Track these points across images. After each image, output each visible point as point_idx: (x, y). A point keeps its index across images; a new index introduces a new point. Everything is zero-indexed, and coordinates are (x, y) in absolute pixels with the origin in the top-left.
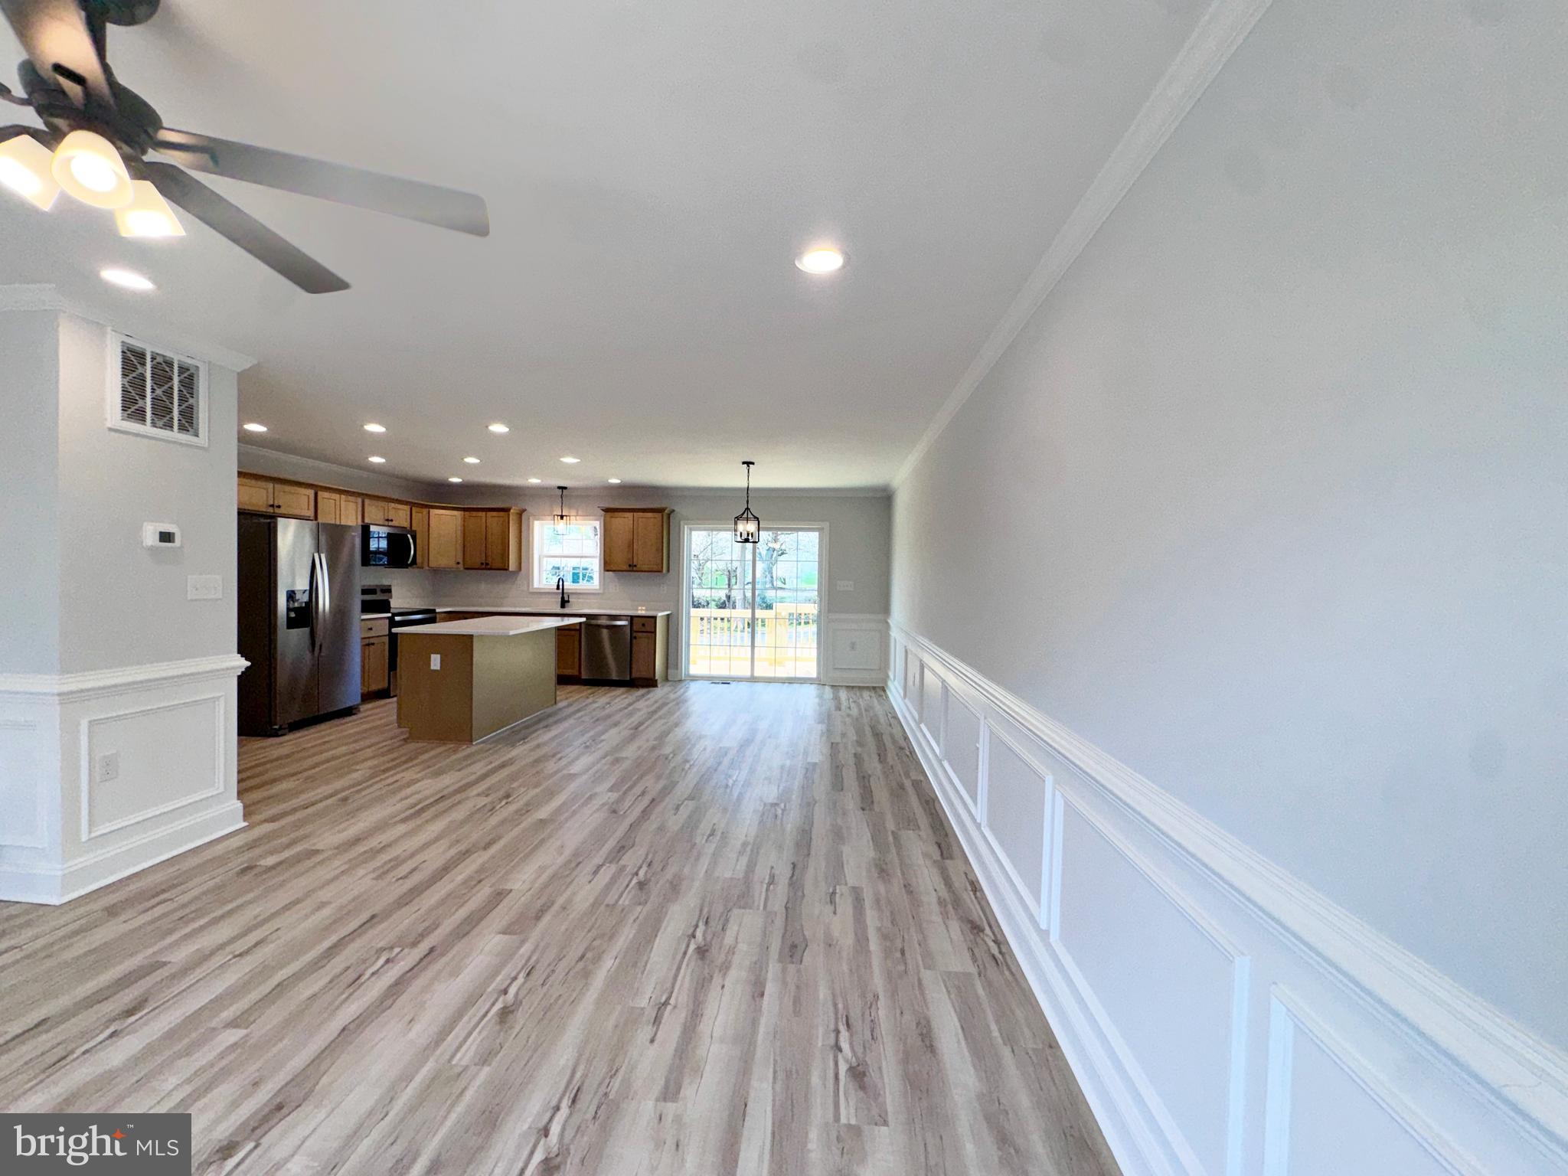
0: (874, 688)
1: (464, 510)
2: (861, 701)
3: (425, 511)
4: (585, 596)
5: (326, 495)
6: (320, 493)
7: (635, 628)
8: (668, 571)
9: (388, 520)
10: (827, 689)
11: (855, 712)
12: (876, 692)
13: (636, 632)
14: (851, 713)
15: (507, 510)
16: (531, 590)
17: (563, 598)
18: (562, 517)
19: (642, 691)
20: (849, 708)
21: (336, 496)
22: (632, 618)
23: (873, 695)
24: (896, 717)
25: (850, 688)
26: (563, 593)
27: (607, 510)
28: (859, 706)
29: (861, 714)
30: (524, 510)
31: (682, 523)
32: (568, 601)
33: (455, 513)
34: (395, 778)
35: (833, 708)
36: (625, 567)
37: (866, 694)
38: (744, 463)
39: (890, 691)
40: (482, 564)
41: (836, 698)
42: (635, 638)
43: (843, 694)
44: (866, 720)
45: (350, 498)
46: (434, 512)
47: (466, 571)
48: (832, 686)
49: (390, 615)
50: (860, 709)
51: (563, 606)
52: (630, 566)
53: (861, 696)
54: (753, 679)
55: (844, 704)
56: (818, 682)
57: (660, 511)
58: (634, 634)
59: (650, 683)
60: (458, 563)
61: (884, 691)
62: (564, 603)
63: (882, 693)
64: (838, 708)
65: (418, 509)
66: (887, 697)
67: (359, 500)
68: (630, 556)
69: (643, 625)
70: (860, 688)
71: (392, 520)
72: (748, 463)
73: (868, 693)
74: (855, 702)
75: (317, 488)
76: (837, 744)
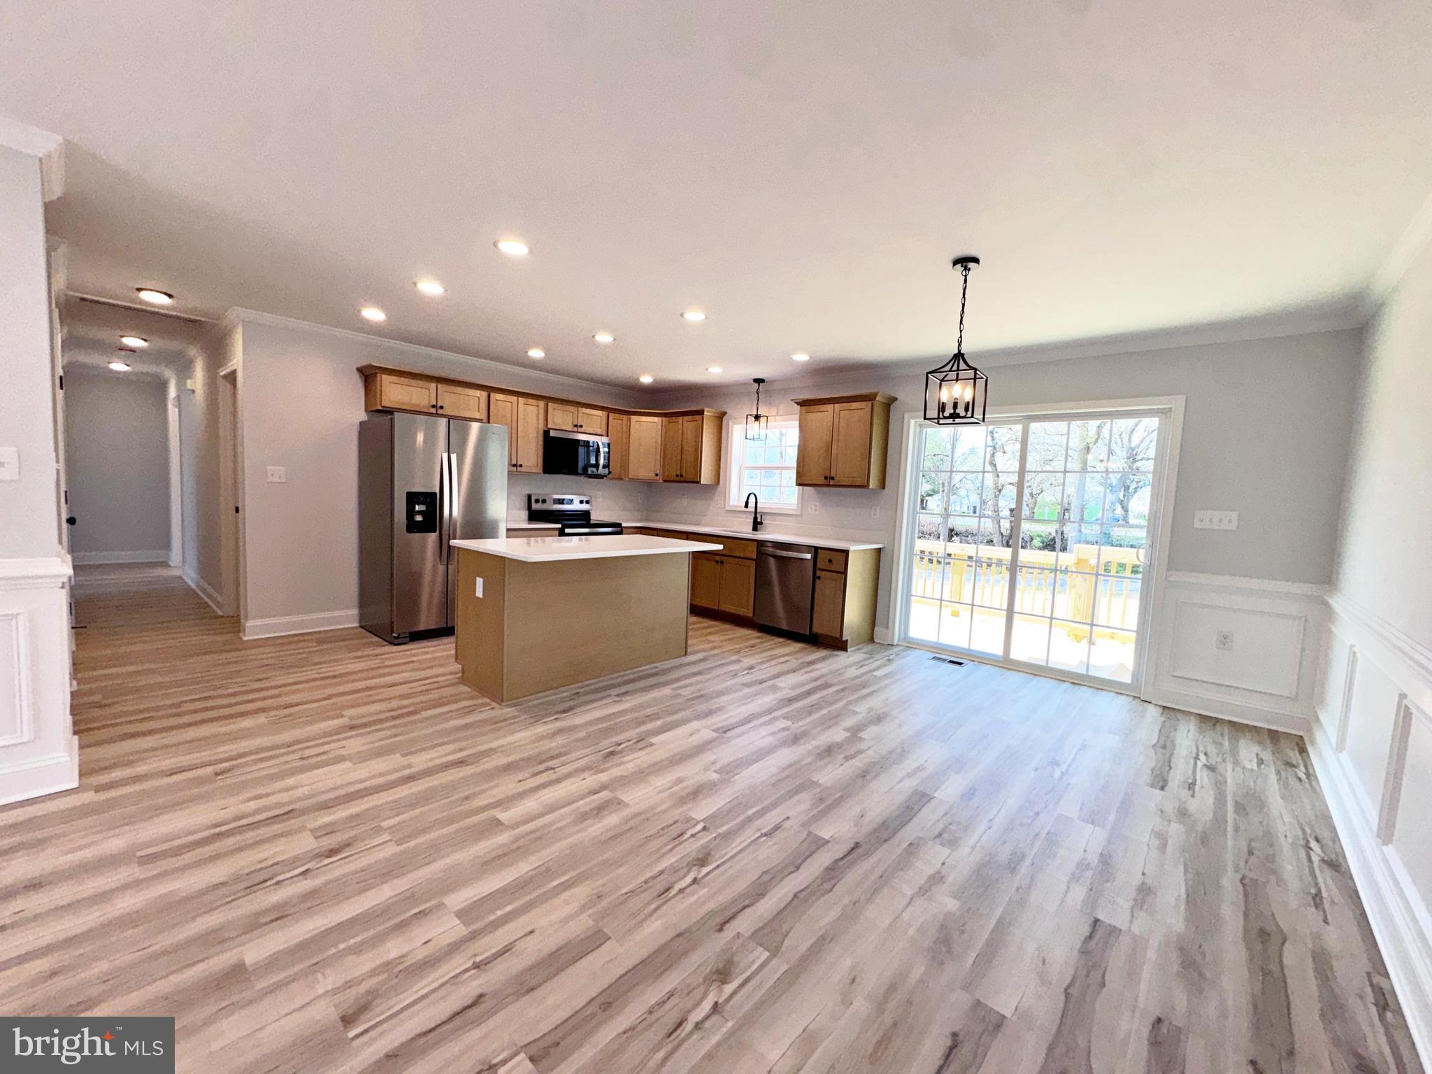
0: (1274, 736)
1: (665, 415)
2: (1229, 771)
3: (625, 418)
4: (781, 518)
5: (500, 396)
6: (492, 394)
7: (819, 565)
8: (883, 485)
9: (576, 426)
10: (1152, 712)
11: (1202, 804)
12: (1277, 751)
13: (821, 570)
14: (1193, 805)
15: (701, 413)
16: (727, 508)
17: (755, 518)
18: (757, 417)
19: (823, 653)
20: (1191, 786)
21: (513, 399)
22: (816, 550)
23: (1267, 756)
24: (1336, 865)
25: (1208, 722)
26: (756, 512)
27: (804, 404)
28: (1220, 785)
29: (1219, 821)
30: (725, 413)
31: (906, 416)
32: (761, 523)
33: (655, 419)
34: (321, 749)
35: (1146, 776)
36: (821, 481)
37: (1249, 751)
38: (956, 262)
39: (1320, 755)
40: (677, 476)
41: (1165, 746)
42: (819, 578)
43: (1187, 737)
44: (1232, 847)
45: (530, 401)
46: (634, 418)
47: (666, 484)
48: (1164, 707)
49: (560, 526)
50: (1220, 798)
51: (755, 529)
52: (826, 478)
53: (1234, 751)
54: (1006, 663)
55: (1180, 770)
56: (1135, 693)
57: (869, 398)
58: (818, 573)
59: (837, 644)
60: (657, 475)
61: (1303, 751)
62: (757, 525)
63: (1295, 756)
64: (1161, 782)
65: (617, 416)
66: (1310, 775)
67: (542, 404)
68: (827, 465)
69: (830, 561)
70: (1237, 728)
71: (581, 426)
72: (964, 262)
73: (1256, 749)
74: (1211, 768)
75: (490, 389)
76: (1114, 931)
